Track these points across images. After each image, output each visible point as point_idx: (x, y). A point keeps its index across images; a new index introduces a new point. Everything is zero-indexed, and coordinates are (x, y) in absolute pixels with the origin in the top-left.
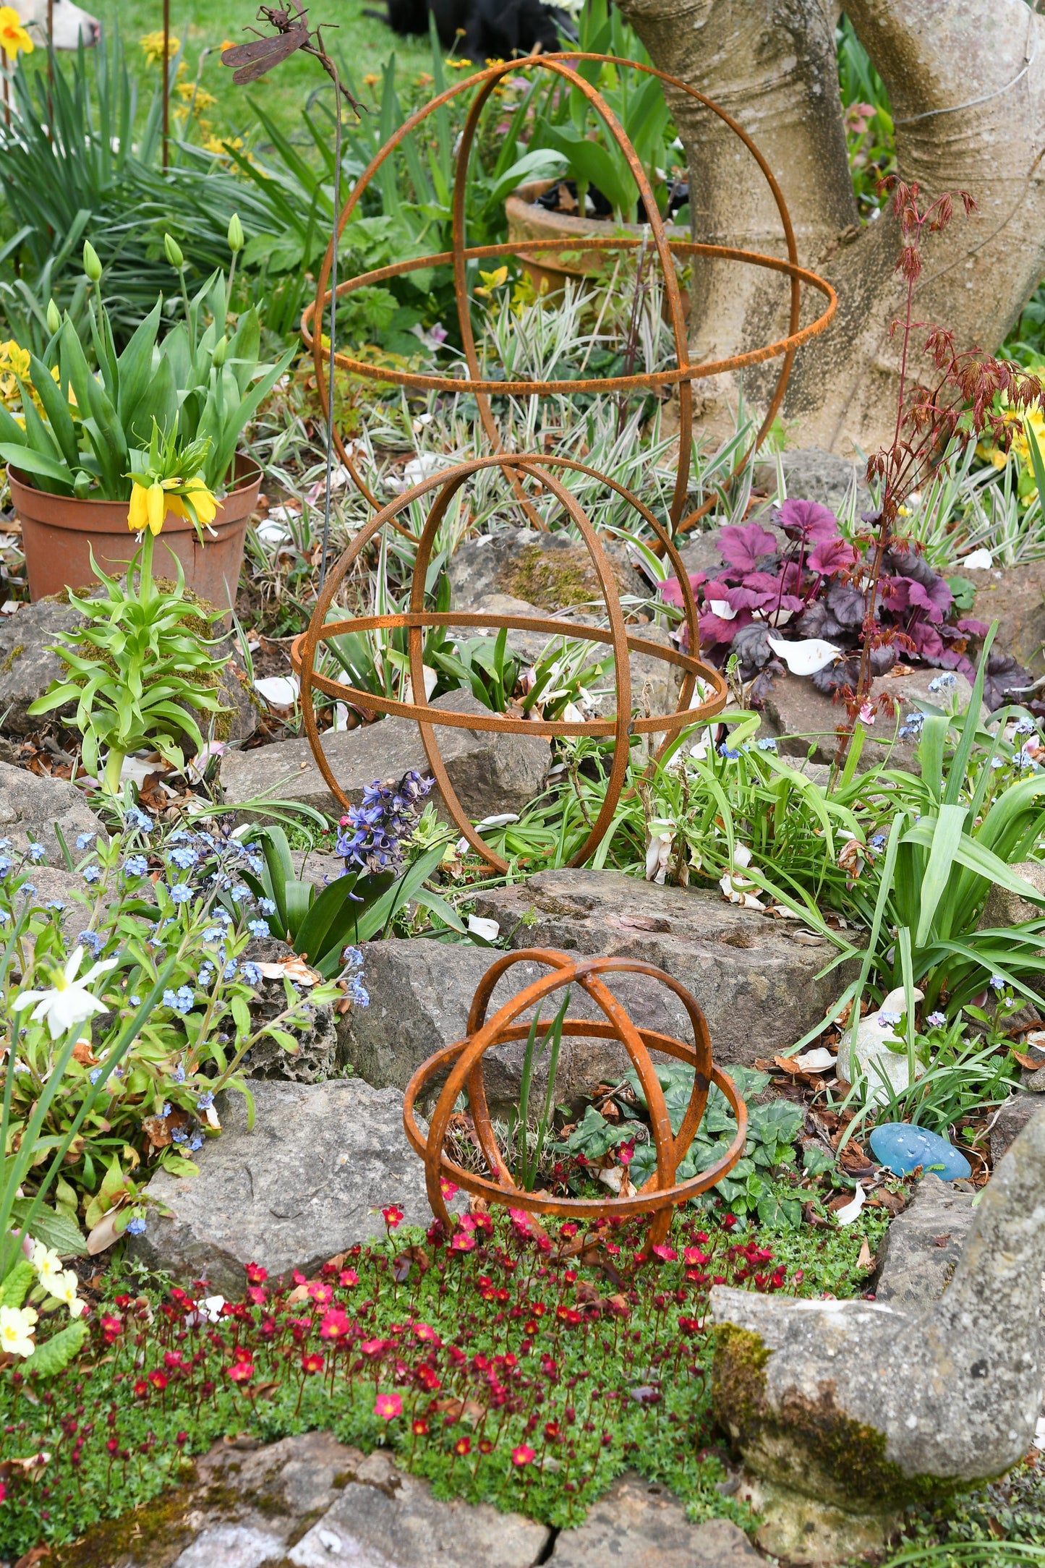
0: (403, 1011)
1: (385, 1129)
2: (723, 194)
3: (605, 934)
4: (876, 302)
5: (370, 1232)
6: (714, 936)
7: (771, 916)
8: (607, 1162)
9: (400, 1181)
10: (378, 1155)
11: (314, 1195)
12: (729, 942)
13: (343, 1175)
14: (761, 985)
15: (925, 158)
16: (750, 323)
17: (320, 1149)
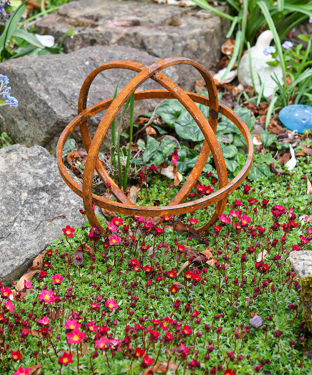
0: (27, 99)
1: (41, 172)
3: (110, 33)
5: (52, 235)
6: (162, 23)
7: (183, 6)
8: (164, 165)
9: (58, 201)
10: (43, 189)
11: (15, 221)
12: (171, 24)
13: (27, 205)
14: (193, 43)
17: (9, 192)
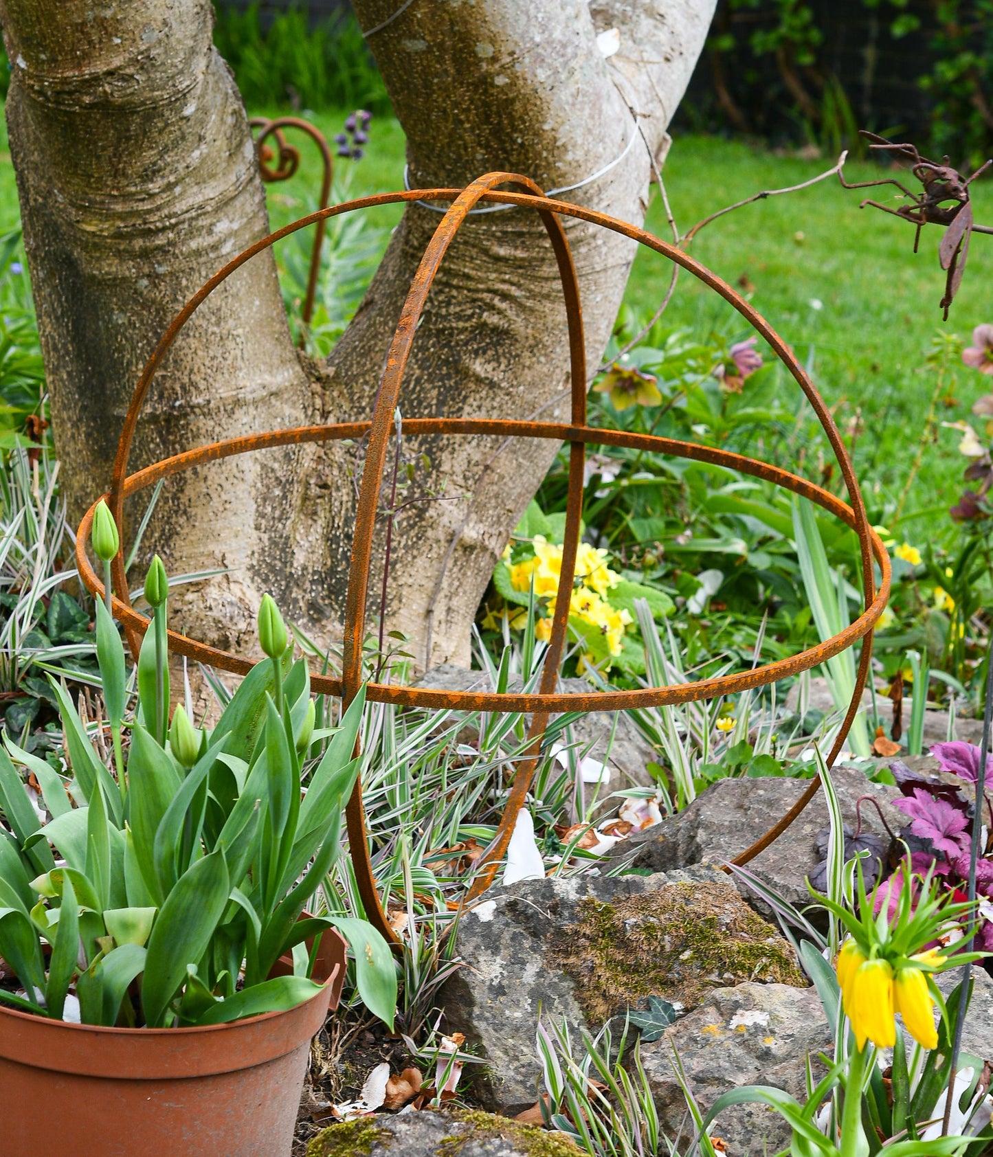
2: (193, 343)
4: (445, 456)
15: (520, 254)
16: (263, 516)
